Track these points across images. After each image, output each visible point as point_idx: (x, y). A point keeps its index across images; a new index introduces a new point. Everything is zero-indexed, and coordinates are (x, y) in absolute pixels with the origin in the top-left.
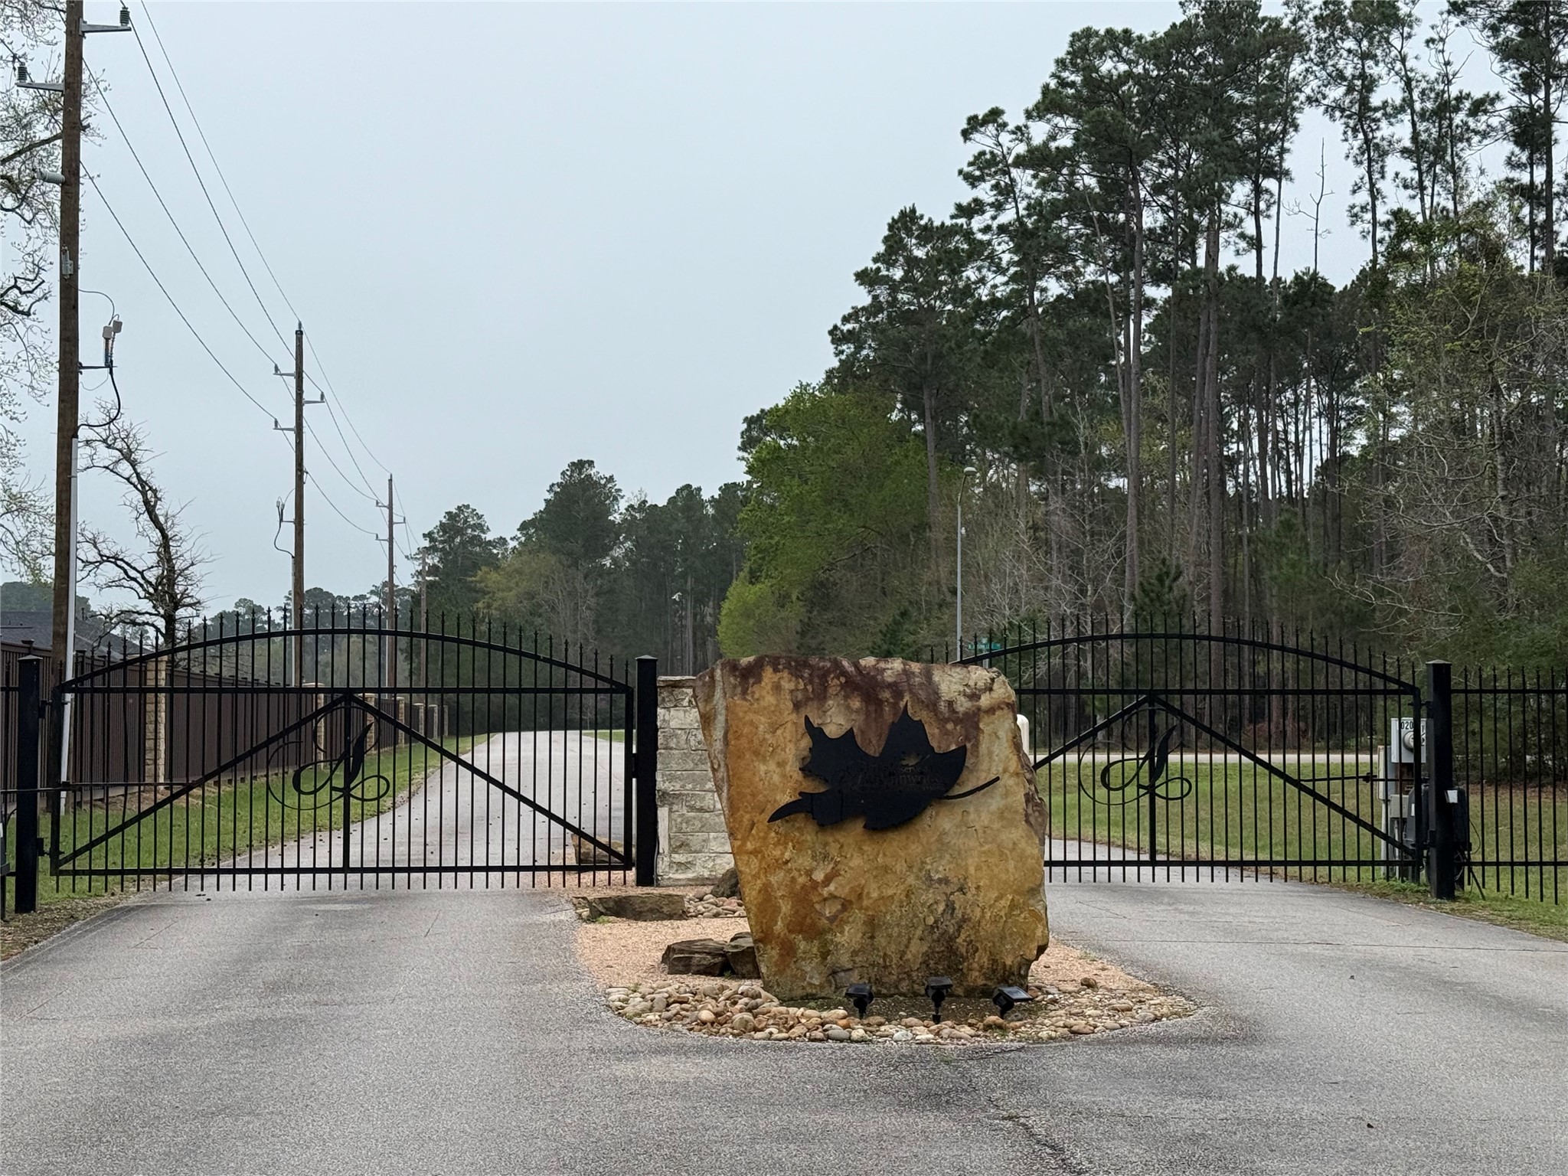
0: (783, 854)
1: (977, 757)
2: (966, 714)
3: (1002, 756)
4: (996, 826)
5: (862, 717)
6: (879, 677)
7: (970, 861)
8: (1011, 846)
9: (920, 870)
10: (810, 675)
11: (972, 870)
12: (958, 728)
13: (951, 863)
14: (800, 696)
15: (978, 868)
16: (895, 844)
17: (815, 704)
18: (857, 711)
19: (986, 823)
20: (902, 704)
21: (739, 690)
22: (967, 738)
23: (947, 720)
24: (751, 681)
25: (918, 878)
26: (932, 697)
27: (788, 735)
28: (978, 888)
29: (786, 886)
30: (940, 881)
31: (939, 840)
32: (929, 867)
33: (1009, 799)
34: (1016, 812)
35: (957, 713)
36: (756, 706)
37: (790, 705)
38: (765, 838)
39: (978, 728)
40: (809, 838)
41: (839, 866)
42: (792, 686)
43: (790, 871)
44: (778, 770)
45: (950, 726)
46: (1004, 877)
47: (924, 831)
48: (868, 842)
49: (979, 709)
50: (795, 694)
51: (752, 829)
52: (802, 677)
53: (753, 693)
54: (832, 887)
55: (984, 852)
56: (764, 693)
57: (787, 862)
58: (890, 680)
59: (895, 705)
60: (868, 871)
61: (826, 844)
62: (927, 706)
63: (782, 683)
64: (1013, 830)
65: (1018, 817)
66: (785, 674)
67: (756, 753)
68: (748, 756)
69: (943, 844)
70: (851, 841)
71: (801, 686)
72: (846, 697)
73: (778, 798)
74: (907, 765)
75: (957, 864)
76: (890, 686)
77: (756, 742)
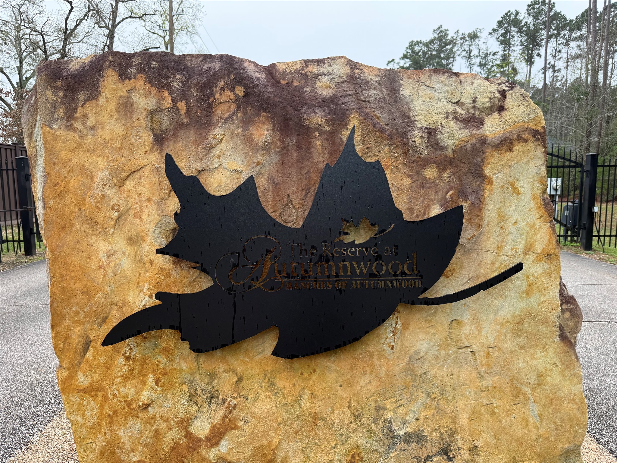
0: (138, 392)
1: (480, 226)
2: (460, 150)
3: (522, 223)
4: (508, 346)
5: (275, 158)
6: (308, 89)
7: (461, 403)
8: (533, 379)
9: (375, 421)
10: (184, 84)
11: (463, 420)
12: (445, 175)
13: (427, 407)
14: (165, 121)
15: (474, 416)
16: (331, 377)
17: (192, 135)
18: (266, 148)
19: (491, 339)
20: (345, 134)
21: (61, 112)
22: (461, 193)
23: (425, 163)
24: (82, 96)
25: (370, 433)
26: (399, 122)
27: (145, 190)
28: (474, 449)
29: (145, 445)
30: (408, 438)
31: (409, 369)
32: (389, 416)
33: (533, 299)
34: (545, 322)
35: (442, 148)
36: (89, 140)
37: (148, 137)
38: (107, 367)
39: (481, 177)
40: (184, 366)
41: (235, 413)
42: (151, 103)
43: (150, 420)
44: (129, 250)
45: (430, 173)
46: (519, 431)
47: (381, 355)
48: (285, 374)
49: (483, 141)
50: (157, 117)
51: (86, 350)
52: (168, 87)
53: (85, 116)
54: (223, 447)
55: (487, 390)
56: (104, 117)
57: (145, 407)
58: (325, 93)
59: (333, 135)
60: (285, 422)
61: (212, 377)
62: (390, 137)
63: (135, 98)
64: (539, 353)
65: (547, 331)
66: (140, 83)
67: (91, 222)
68: (78, 227)
69: (415, 376)
70: (256, 371)
71: (167, 103)
72: (246, 123)
73: (130, 298)
74: (352, 243)
75: (439, 410)
76: (325, 103)
77: (90, 201)
